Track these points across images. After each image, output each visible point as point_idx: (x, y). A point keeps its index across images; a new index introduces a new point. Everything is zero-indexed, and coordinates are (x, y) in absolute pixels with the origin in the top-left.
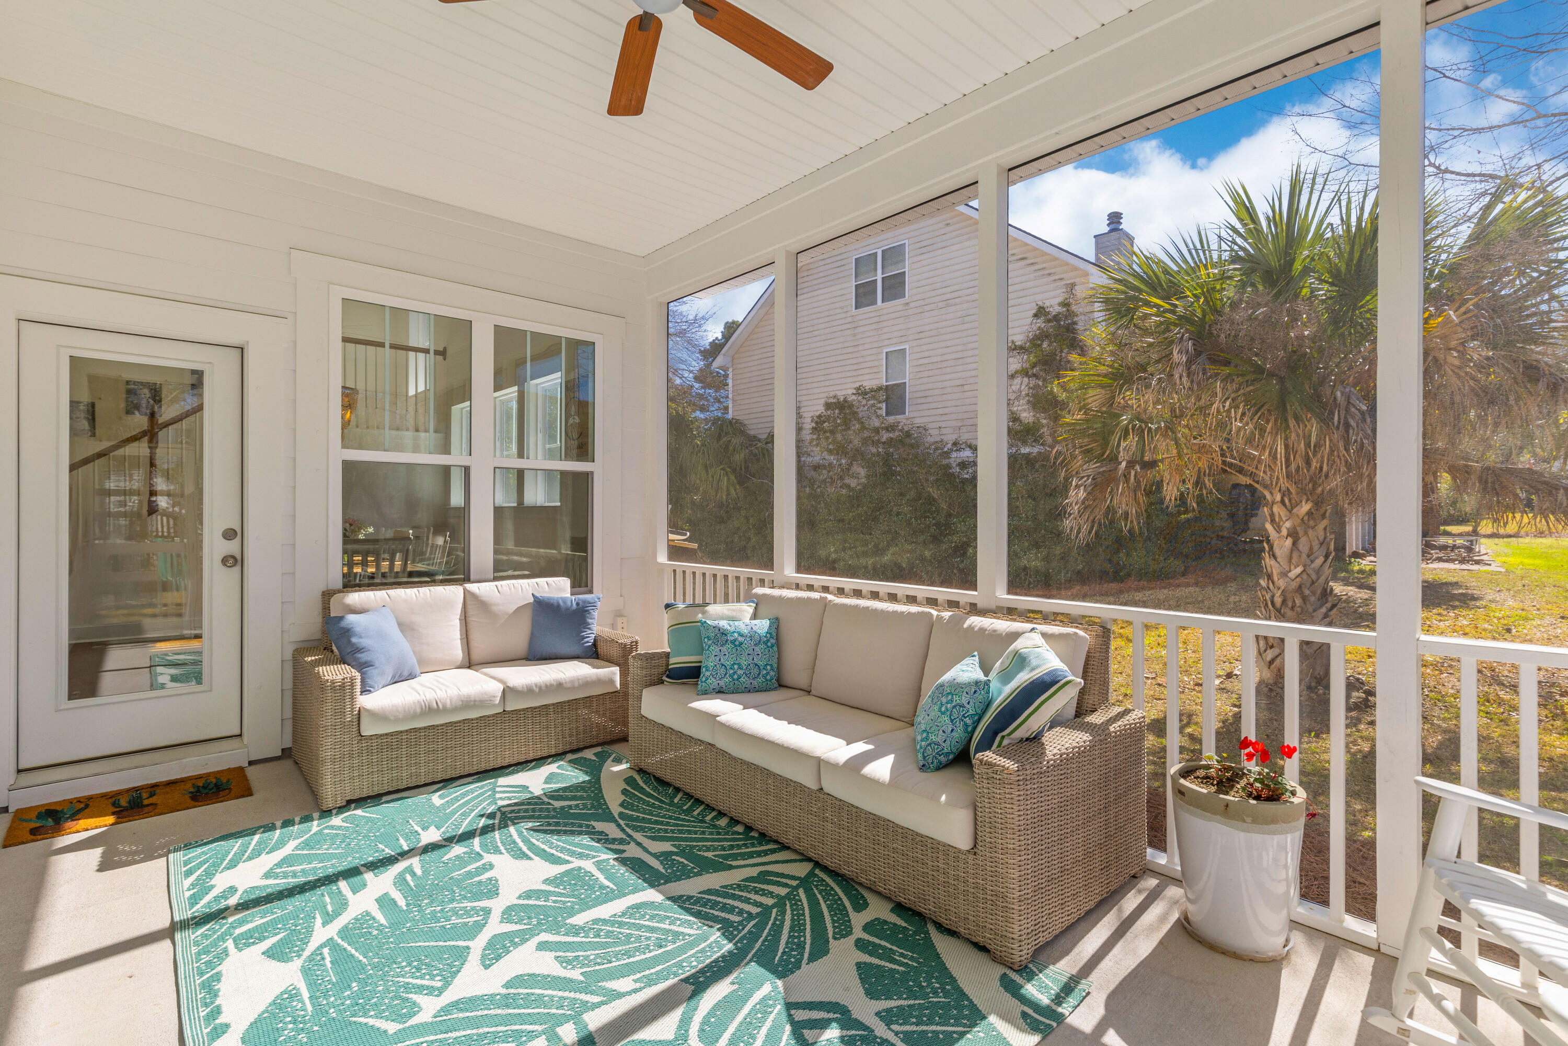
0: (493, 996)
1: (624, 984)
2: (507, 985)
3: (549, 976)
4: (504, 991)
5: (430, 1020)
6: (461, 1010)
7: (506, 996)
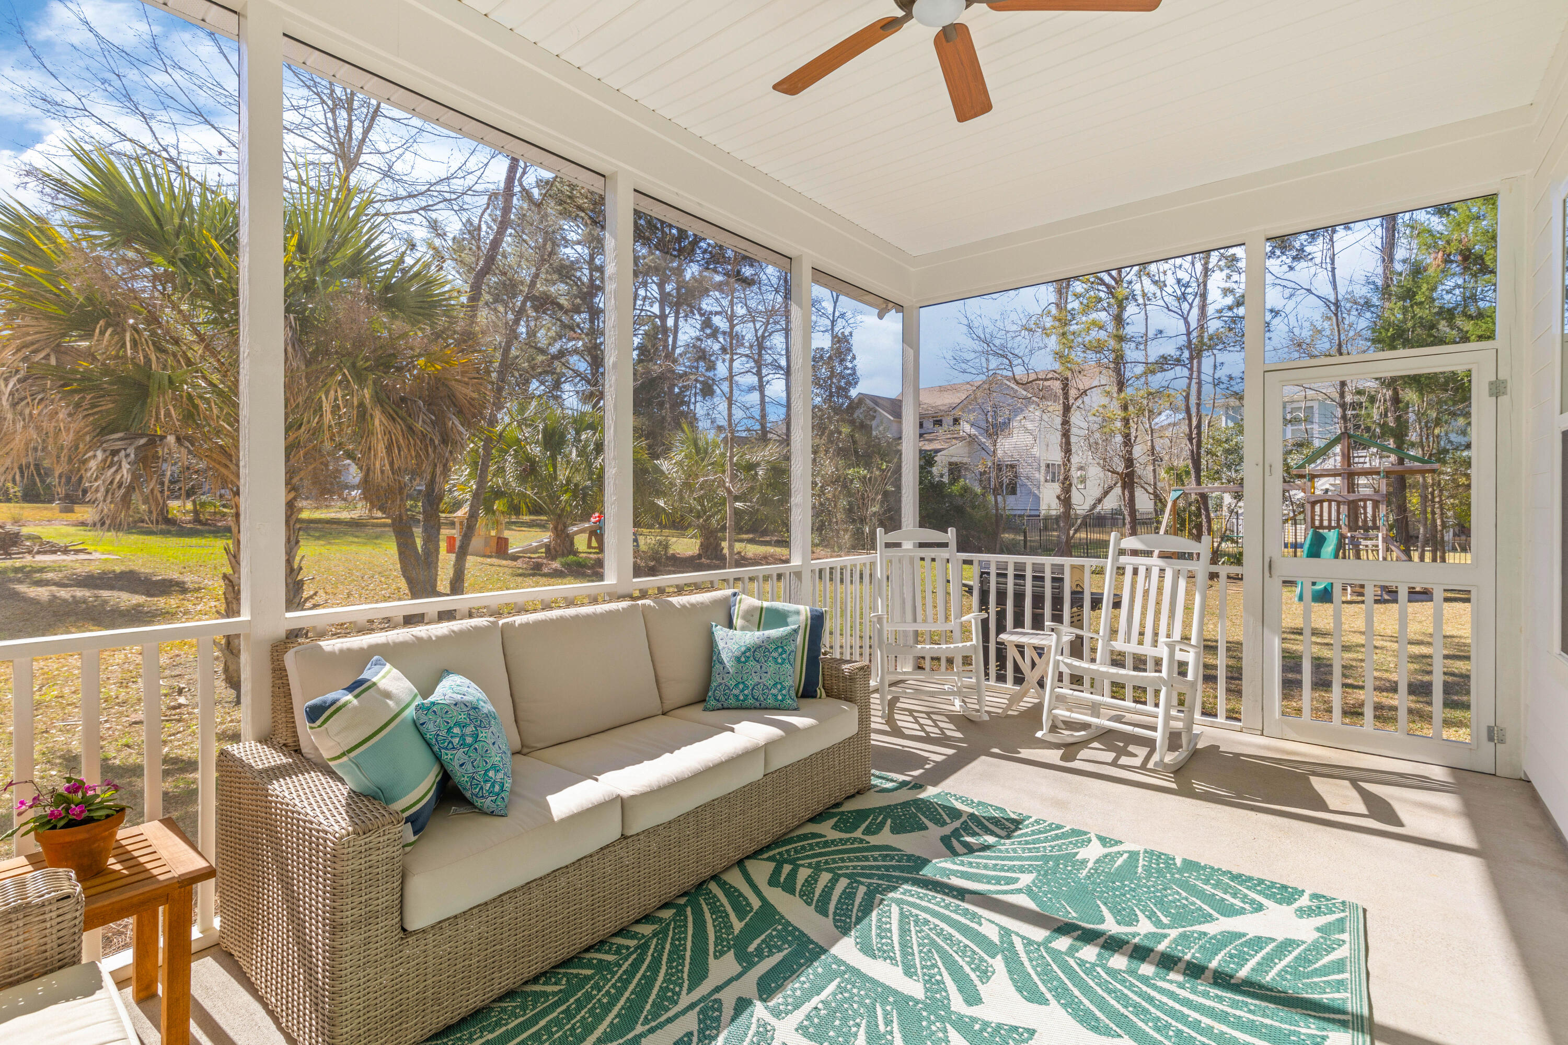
0: (1064, 1006)
1: (993, 934)
2: (1044, 1001)
3: (1011, 979)
4: (1053, 1002)
5: (1126, 1037)
6: (1097, 1020)
7: (1057, 997)
